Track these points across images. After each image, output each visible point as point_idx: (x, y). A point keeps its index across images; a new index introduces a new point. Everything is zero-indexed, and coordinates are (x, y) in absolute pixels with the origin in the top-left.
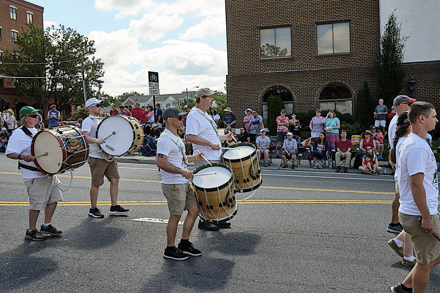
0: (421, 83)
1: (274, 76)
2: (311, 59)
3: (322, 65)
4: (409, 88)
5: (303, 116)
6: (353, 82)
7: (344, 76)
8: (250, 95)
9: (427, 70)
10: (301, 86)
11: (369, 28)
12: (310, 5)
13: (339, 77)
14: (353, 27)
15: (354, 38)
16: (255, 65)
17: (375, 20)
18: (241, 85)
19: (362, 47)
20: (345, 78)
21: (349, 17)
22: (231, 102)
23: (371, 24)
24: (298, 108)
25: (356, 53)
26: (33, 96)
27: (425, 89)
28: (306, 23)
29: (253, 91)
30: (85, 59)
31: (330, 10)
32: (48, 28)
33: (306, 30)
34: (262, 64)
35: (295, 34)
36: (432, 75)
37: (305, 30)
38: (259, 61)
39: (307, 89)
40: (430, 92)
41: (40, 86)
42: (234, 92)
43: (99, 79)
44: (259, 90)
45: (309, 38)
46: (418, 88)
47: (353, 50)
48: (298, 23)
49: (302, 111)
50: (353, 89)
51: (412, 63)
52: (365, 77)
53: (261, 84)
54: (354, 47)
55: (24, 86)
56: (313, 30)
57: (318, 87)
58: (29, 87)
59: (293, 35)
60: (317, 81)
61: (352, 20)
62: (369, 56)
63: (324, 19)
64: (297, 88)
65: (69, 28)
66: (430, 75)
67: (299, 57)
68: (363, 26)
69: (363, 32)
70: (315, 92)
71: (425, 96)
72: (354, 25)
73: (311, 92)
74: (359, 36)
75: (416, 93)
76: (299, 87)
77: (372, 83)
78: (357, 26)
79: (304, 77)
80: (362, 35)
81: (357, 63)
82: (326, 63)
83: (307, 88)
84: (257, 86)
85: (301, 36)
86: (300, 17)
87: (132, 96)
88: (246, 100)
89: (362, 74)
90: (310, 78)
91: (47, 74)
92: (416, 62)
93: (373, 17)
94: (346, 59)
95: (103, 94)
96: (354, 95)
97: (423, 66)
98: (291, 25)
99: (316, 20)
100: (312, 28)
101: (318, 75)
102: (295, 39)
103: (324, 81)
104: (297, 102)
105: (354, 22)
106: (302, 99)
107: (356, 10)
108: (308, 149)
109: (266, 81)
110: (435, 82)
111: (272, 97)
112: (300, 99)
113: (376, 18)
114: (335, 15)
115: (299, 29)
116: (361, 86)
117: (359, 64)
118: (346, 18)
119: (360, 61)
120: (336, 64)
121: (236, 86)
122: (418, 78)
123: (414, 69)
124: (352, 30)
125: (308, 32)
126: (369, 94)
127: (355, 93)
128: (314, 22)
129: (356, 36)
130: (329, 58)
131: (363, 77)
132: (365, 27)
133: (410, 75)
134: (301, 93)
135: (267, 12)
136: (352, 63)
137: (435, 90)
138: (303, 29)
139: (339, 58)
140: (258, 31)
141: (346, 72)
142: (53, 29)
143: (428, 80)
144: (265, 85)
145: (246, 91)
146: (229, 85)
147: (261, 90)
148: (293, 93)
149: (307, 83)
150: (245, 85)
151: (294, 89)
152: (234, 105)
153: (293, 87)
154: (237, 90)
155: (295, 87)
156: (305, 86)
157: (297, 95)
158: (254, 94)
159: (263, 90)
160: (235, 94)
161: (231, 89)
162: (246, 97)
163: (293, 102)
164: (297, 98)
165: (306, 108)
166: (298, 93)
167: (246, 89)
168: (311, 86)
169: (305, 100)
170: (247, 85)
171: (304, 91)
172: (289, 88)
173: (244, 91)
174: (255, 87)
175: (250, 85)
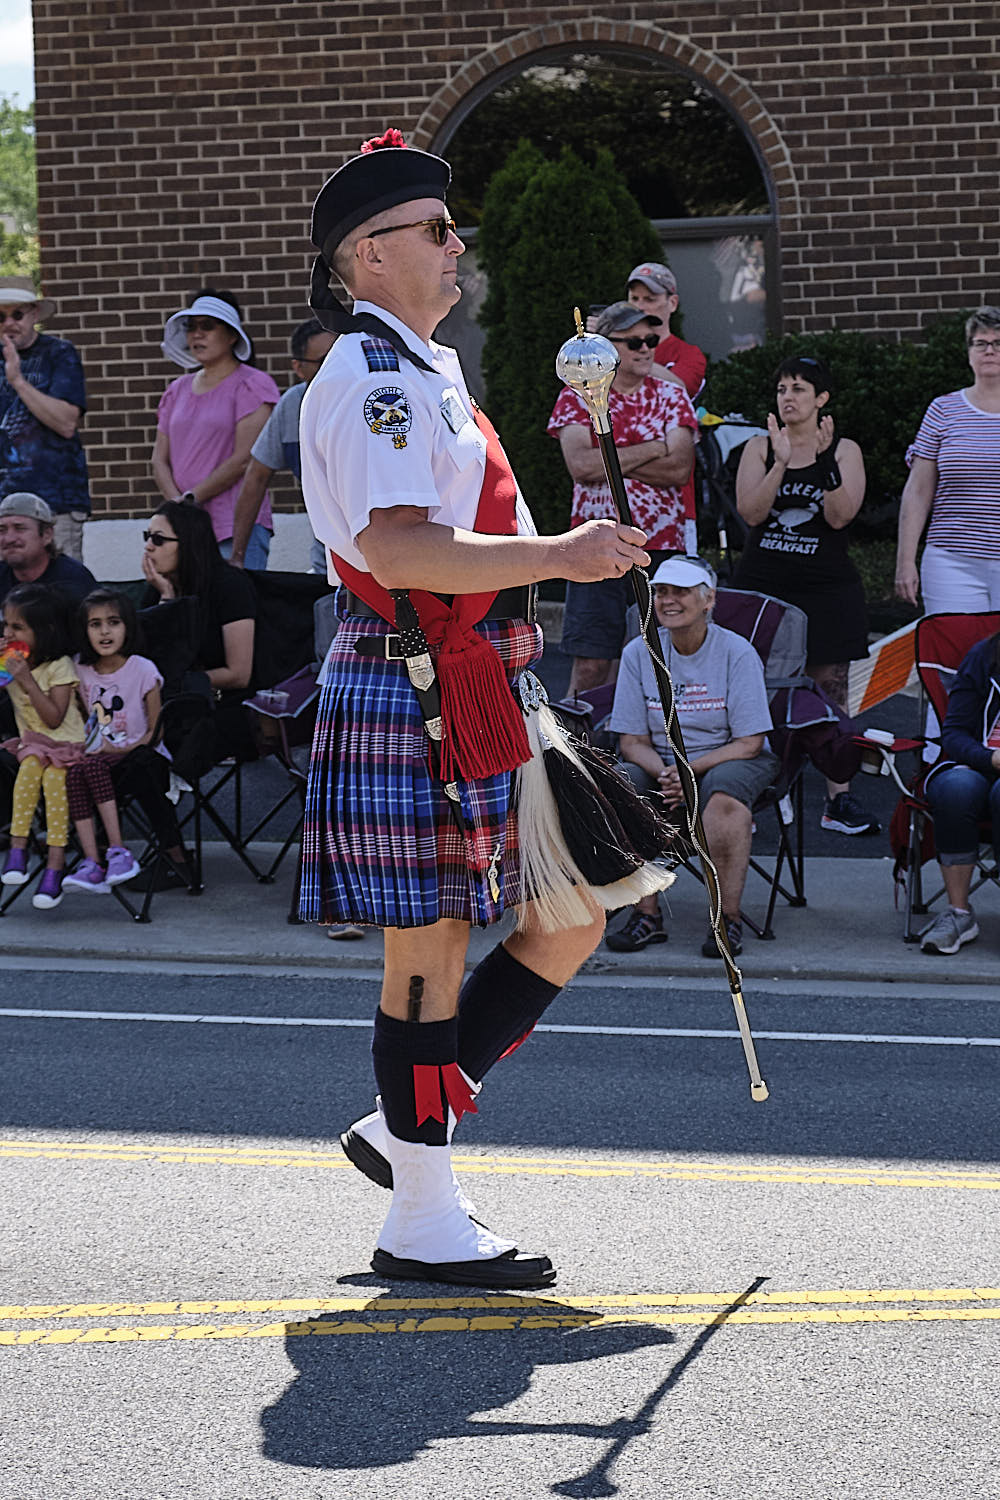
5: (869, 376)
8: (291, 147)
10: (855, 52)
18: (196, 35)
22: (90, 222)
24: (823, 290)
29: (323, 95)
39: (919, 84)
44: (391, 92)
49: (868, 322)
53: (410, 24)
64: (813, 71)
73: (962, 116)
76: (830, 54)
83: (921, 66)
88: (254, 199)
104: (807, 224)
106: (863, 188)
108: (885, 738)
112: (837, 189)
121: (142, 38)
134: (850, 121)
144: (455, 38)
145: (248, 99)
146: (63, 26)
147: (415, 91)
148: (767, 128)
149: (915, 16)
150: (238, 33)
151: (777, 74)
152: (112, 254)
153: (769, 57)
154: (150, 87)
155: (786, 56)
156: (900, 51)
157: (813, 140)
158: (336, 129)
159: (432, 89)
160: (127, 138)
161: (81, 75)
162: (255, 165)
163: (771, 225)
164: (814, 173)
165: (909, 286)
166: (819, 123)
167: (249, 82)
168: (959, 48)
169: (901, 203)
170: (263, 31)
171: (881, 103)
172: (721, 71)
173: (225, 100)
174: (348, 61)
175: (290, 30)
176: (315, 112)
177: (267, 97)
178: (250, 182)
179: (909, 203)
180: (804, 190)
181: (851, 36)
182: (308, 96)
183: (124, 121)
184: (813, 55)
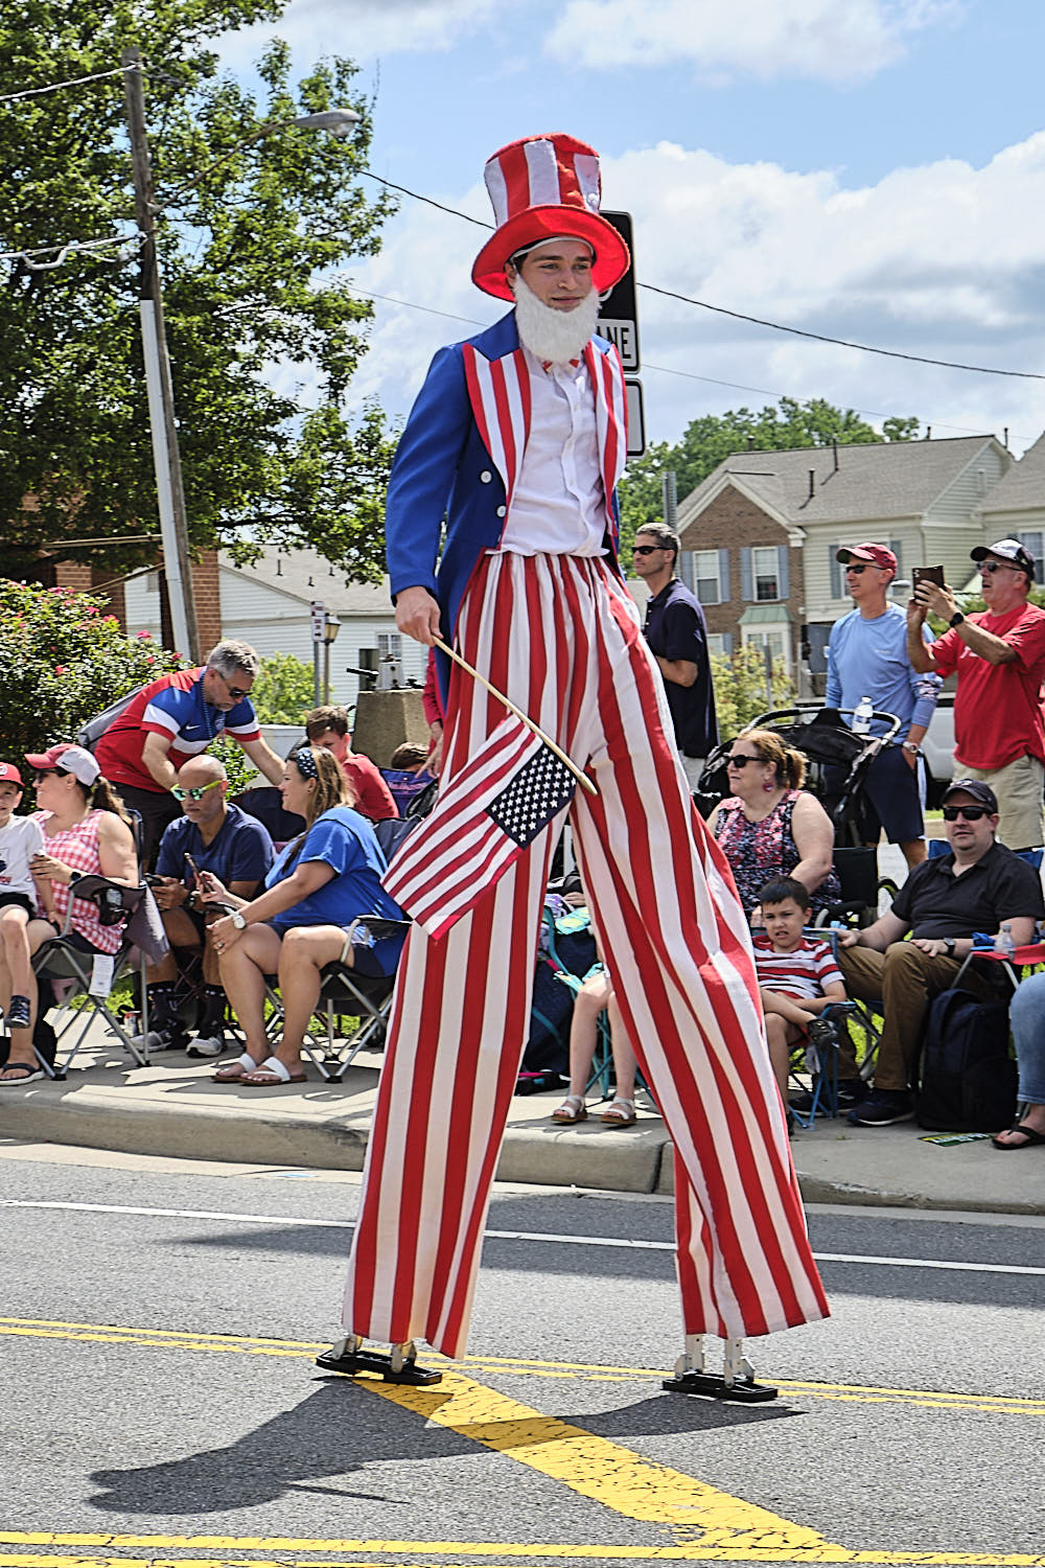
30: (172, 81)
43: (319, 282)
87: (753, 446)
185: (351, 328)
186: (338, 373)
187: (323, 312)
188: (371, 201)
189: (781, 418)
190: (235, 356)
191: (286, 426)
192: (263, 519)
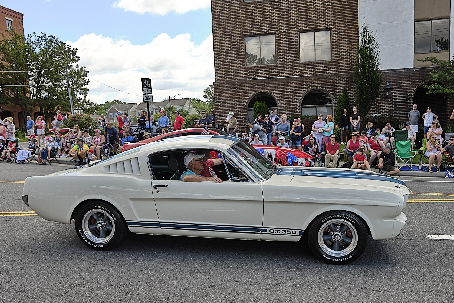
0: (395, 89)
1: (259, 83)
2: (294, 67)
3: (304, 72)
4: (385, 94)
6: (333, 89)
7: (325, 83)
8: (236, 102)
9: (401, 77)
10: (285, 93)
11: (348, 37)
12: (293, 14)
13: (320, 83)
14: (334, 35)
15: (335, 46)
16: (241, 72)
17: (354, 29)
18: (228, 92)
19: (341, 54)
20: (326, 84)
21: (330, 26)
23: (350, 32)
25: (336, 61)
26: (18, 104)
27: (399, 95)
28: (290, 31)
30: (69, 68)
31: (312, 18)
32: (30, 35)
33: (290, 38)
34: (248, 72)
35: (279, 42)
36: (405, 82)
37: (288, 38)
38: (244, 69)
39: (290, 96)
40: (403, 98)
41: (25, 94)
42: (221, 98)
43: (84, 87)
44: (245, 97)
45: (292, 46)
46: (393, 94)
47: (333, 58)
48: (282, 31)
50: (333, 95)
51: (388, 70)
52: (344, 83)
53: (247, 91)
54: (335, 55)
55: (8, 94)
56: (296, 38)
57: (301, 94)
58: (13, 95)
59: (277, 43)
60: (300, 88)
61: (333, 29)
62: (348, 63)
63: (306, 28)
64: (281, 95)
65: (51, 35)
66: (404, 82)
67: (283, 65)
68: (343, 34)
69: (343, 40)
70: (298, 98)
71: (399, 101)
72: (335, 33)
73: (294, 98)
74: (339, 44)
75: (391, 99)
76: (283, 93)
77: (351, 89)
78: (338, 35)
79: (288, 84)
80: (342, 44)
81: (337, 70)
82: (308, 70)
83: (291, 94)
84: (243, 93)
85: (284, 44)
86: (284, 25)
87: (114, 104)
89: (341, 81)
90: (293, 85)
91: (31, 82)
92: (391, 70)
93: (353, 26)
94: (327, 66)
95: (89, 102)
96: (334, 100)
97: (397, 73)
98: (275, 33)
99: (299, 28)
100: (295, 36)
101: (301, 82)
102: (279, 47)
103: (306, 87)
104: (281, 108)
105: (334, 30)
106: (286, 105)
107: (336, 19)
109: (252, 88)
110: (407, 88)
111: (258, 103)
112: (283, 105)
113: (355, 27)
114: (317, 24)
115: (283, 37)
116: (340, 93)
117: (338, 71)
118: (327, 26)
119: (340, 68)
120: (318, 71)
121: (223, 92)
122: (393, 84)
123: (389, 76)
124: (333, 38)
125: (292, 40)
126: (349, 100)
127: (335, 99)
128: (297, 30)
129: (336, 44)
130: (311, 66)
131: (343, 83)
132: (345, 36)
133: (386, 82)
134: (284, 99)
135: (252, 20)
136: (333, 70)
137: (408, 96)
138: (286, 37)
139: (321, 65)
140: (243, 39)
141: (327, 79)
142: (35, 36)
143: (401, 87)
144: (250, 92)
145: (232, 98)
146: (217, 91)
147: (247, 97)
148: (277, 100)
149: (290, 90)
150: (232, 92)
151: (278, 95)
152: (221, 111)
153: (278, 93)
154: (224, 97)
155: (279, 93)
156: (289, 93)
157: (281, 101)
158: (240, 100)
159: (248, 97)
160: (222, 101)
161: (218, 96)
162: (233, 103)
163: (278, 108)
164: (281, 103)
165: (289, 113)
166: (282, 99)
167: (233, 96)
168: (294, 92)
169: (289, 106)
170: (234, 92)
171: (287, 97)
172: (273, 95)
173: (230, 98)
174: (241, 94)
175: (236, 91)
176: (238, 99)
177: (234, 97)
178: (233, 105)
179: (290, 106)
180: (280, 105)
181: (285, 91)
182: (238, 97)
183: (222, 100)
184: (281, 93)
185: (87, 92)
186: (86, 95)
187: (85, 90)
188: (87, 80)
189: (114, 101)
190: (75, 94)
191: (81, 101)
192: (78, 109)
